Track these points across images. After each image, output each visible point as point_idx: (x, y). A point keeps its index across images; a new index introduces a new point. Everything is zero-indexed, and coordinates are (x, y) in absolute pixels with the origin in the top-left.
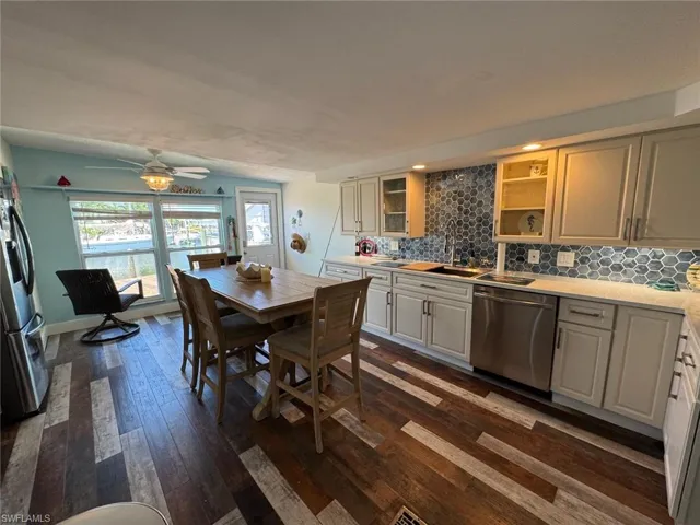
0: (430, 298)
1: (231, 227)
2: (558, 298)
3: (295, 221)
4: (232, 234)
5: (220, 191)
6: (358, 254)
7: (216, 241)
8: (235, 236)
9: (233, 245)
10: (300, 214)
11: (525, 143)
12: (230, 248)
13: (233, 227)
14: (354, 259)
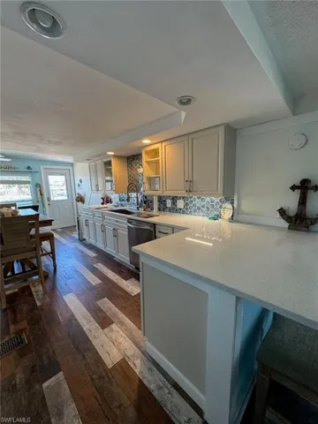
0: (116, 227)
1: (38, 189)
2: (155, 225)
3: (79, 185)
4: (39, 193)
5: (29, 168)
6: (103, 204)
7: (30, 197)
8: (41, 194)
9: (40, 199)
10: (81, 181)
11: (143, 138)
12: (38, 202)
13: (39, 189)
14: (101, 206)
